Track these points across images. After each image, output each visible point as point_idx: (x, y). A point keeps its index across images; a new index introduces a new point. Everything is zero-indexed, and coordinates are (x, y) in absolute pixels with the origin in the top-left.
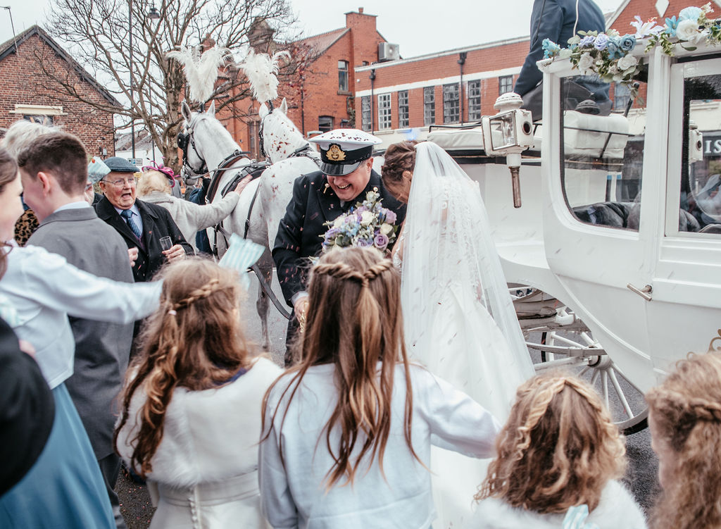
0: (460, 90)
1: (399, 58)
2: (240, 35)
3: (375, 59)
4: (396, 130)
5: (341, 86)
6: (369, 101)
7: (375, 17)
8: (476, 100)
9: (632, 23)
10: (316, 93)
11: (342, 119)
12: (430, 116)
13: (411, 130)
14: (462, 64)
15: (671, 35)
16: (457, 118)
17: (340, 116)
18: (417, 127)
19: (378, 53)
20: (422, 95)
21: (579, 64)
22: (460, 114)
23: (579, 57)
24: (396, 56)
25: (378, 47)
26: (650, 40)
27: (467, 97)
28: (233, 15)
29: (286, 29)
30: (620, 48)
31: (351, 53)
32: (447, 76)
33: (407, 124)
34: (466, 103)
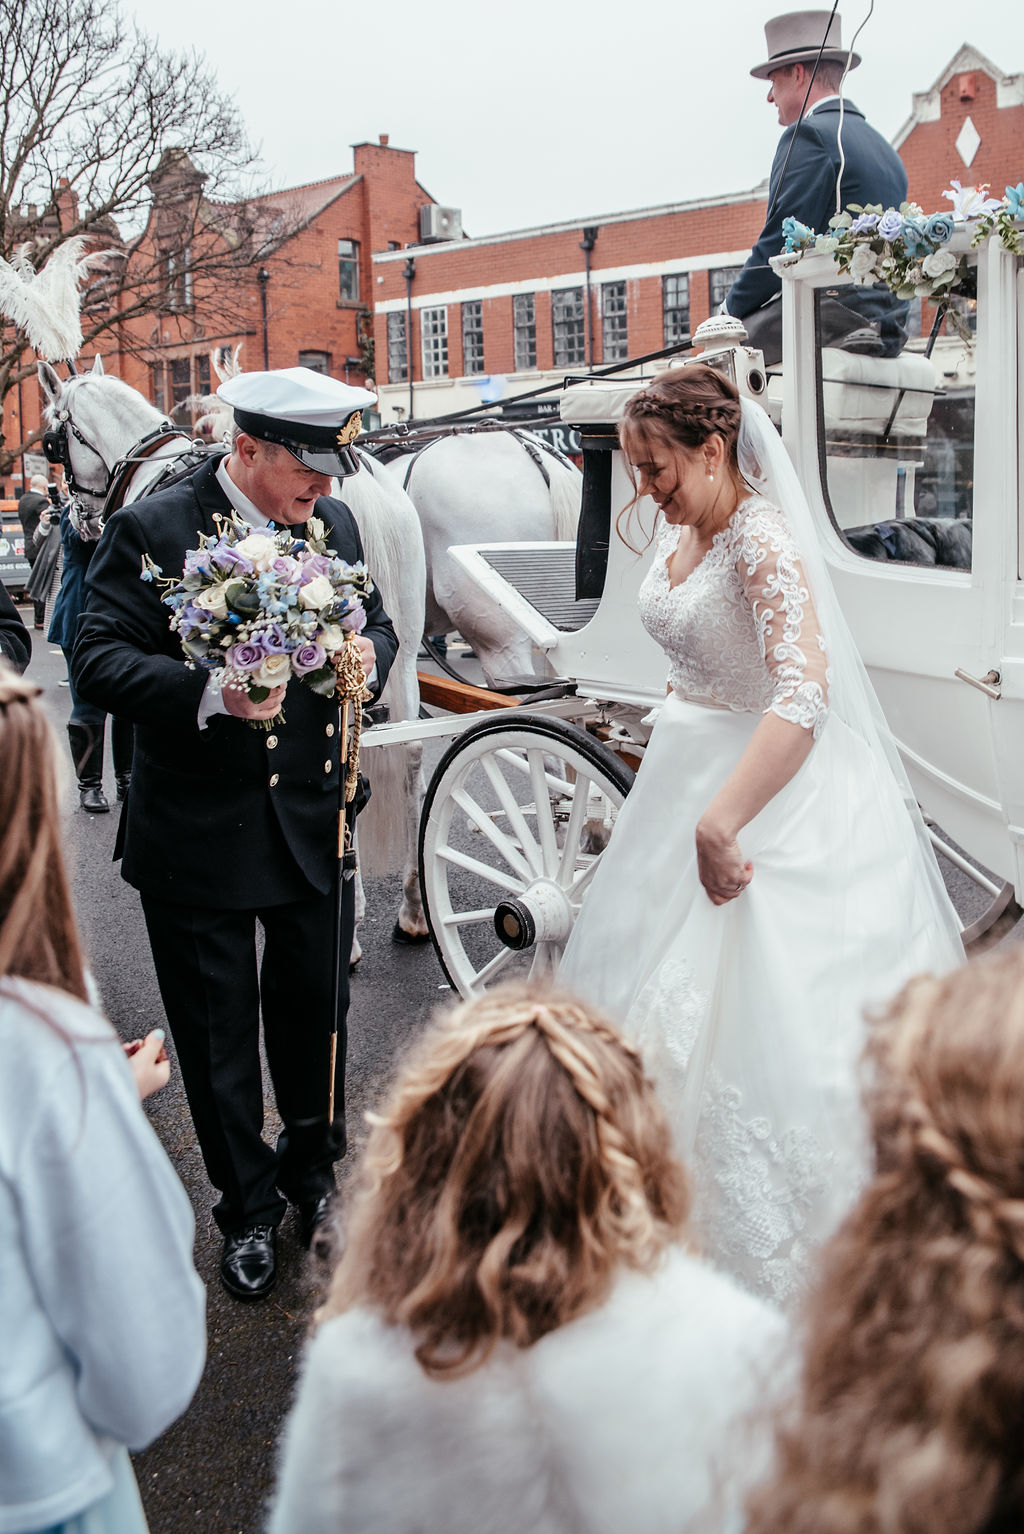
0: (585, 301)
1: (461, 237)
2: (137, 185)
3: (413, 237)
4: (459, 380)
5: (345, 290)
6: (403, 322)
7: (413, 153)
8: (617, 321)
9: (945, 193)
10: (294, 305)
11: (346, 357)
12: (526, 353)
13: (488, 380)
14: (590, 249)
15: (1016, 217)
16: (581, 356)
17: (344, 351)
18: (502, 373)
19: (418, 225)
20: (510, 311)
21: (851, 264)
22: (586, 348)
23: (851, 253)
24: (455, 233)
25: (419, 214)
26: (980, 226)
27: (600, 315)
28: (122, 143)
29: (234, 175)
30: (926, 237)
31: (365, 225)
32: (559, 273)
33: (480, 367)
34: (598, 325)
